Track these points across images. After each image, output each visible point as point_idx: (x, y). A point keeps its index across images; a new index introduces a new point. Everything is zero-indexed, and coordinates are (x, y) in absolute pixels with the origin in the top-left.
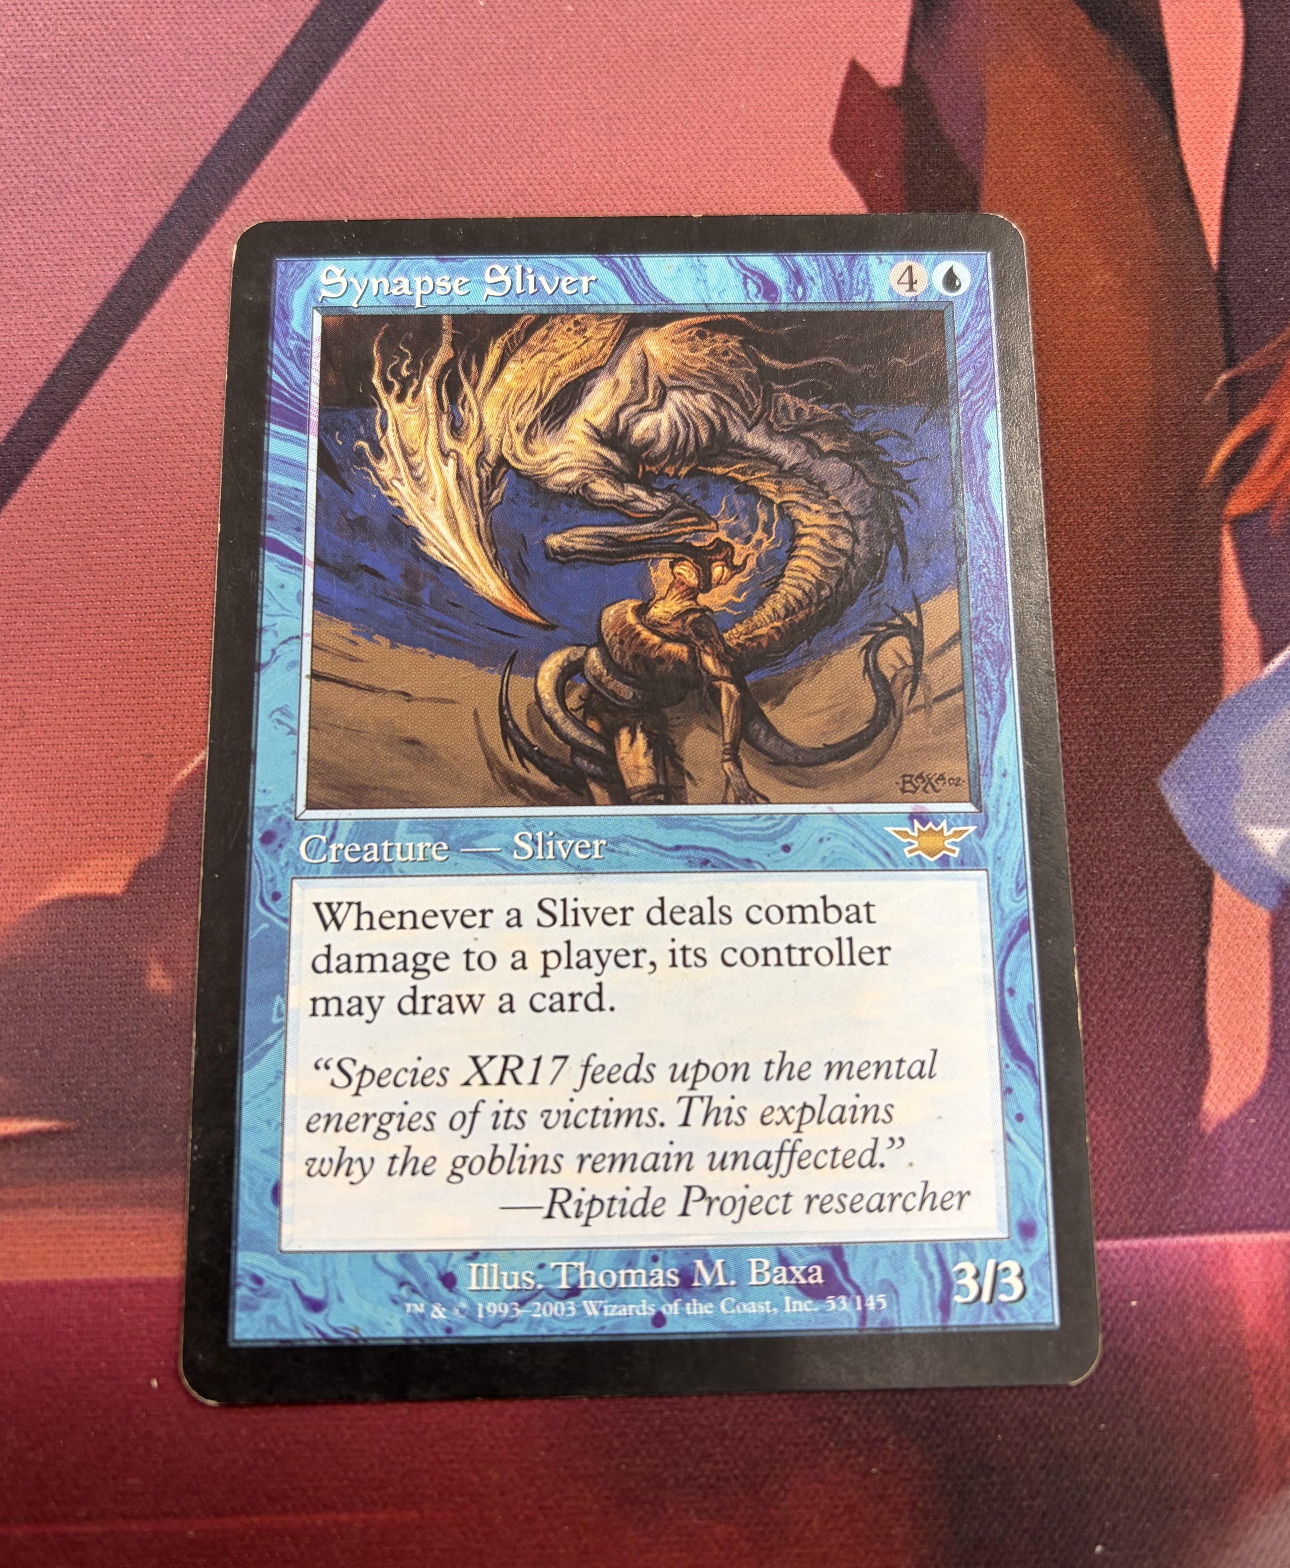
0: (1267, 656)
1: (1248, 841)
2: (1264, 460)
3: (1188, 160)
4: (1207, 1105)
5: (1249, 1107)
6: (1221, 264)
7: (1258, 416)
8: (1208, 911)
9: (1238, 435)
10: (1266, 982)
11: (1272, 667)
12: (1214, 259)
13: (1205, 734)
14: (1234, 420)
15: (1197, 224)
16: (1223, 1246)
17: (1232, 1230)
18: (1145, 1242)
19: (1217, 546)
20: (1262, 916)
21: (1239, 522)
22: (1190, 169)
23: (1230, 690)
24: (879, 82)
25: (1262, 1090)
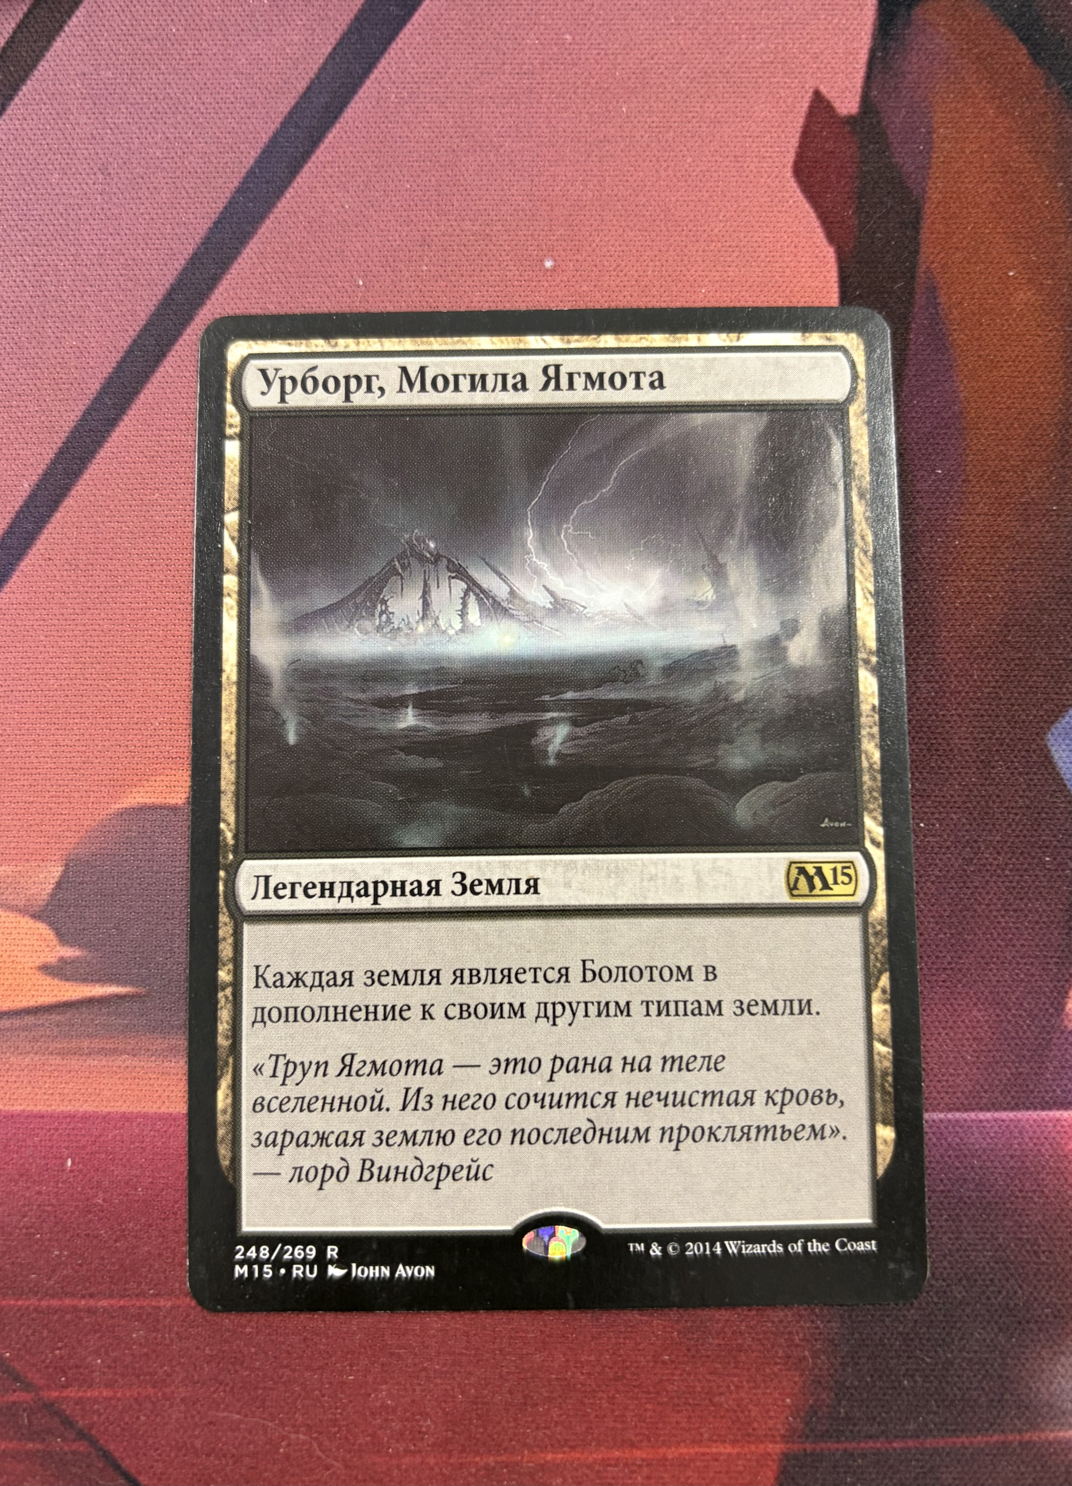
24: (839, 111)
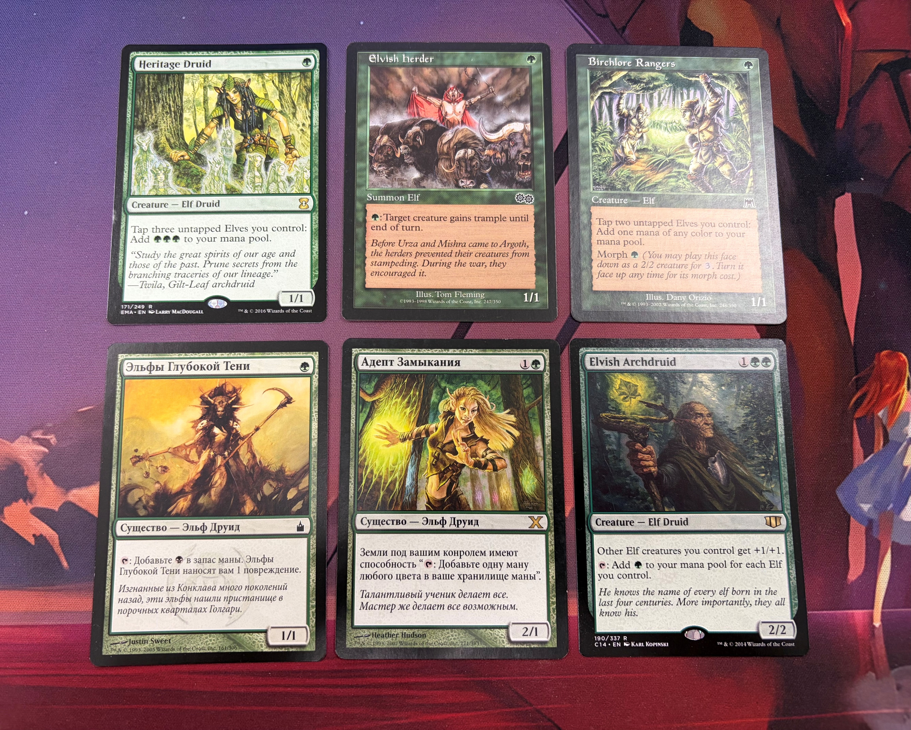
0: (865, 457)
1: (860, 508)
2: (865, 402)
3: (846, 312)
4: (849, 577)
5: (860, 577)
6: (855, 344)
7: (864, 389)
8: (849, 526)
9: (859, 394)
10: (864, 546)
11: (867, 460)
12: (852, 342)
13: (848, 478)
14: (857, 389)
15: (848, 331)
16: (852, 613)
17: (855, 609)
18: (833, 612)
19: (853, 426)
20: (863, 528)
21: (858, 419)
22: (846, 315)
23: (855, 466)
25: (863, 573)
